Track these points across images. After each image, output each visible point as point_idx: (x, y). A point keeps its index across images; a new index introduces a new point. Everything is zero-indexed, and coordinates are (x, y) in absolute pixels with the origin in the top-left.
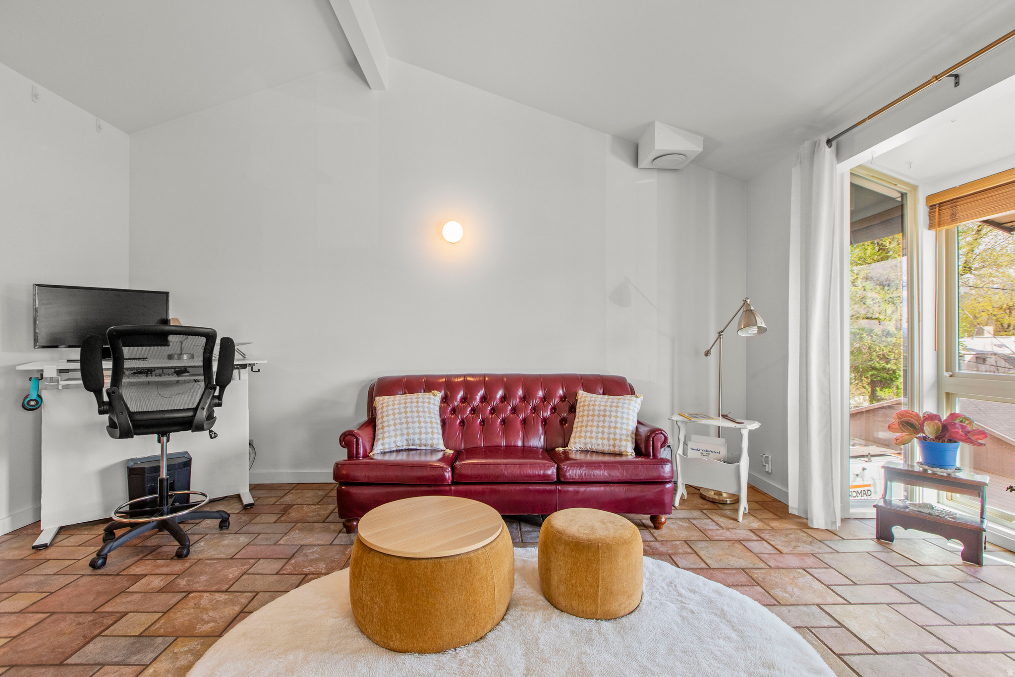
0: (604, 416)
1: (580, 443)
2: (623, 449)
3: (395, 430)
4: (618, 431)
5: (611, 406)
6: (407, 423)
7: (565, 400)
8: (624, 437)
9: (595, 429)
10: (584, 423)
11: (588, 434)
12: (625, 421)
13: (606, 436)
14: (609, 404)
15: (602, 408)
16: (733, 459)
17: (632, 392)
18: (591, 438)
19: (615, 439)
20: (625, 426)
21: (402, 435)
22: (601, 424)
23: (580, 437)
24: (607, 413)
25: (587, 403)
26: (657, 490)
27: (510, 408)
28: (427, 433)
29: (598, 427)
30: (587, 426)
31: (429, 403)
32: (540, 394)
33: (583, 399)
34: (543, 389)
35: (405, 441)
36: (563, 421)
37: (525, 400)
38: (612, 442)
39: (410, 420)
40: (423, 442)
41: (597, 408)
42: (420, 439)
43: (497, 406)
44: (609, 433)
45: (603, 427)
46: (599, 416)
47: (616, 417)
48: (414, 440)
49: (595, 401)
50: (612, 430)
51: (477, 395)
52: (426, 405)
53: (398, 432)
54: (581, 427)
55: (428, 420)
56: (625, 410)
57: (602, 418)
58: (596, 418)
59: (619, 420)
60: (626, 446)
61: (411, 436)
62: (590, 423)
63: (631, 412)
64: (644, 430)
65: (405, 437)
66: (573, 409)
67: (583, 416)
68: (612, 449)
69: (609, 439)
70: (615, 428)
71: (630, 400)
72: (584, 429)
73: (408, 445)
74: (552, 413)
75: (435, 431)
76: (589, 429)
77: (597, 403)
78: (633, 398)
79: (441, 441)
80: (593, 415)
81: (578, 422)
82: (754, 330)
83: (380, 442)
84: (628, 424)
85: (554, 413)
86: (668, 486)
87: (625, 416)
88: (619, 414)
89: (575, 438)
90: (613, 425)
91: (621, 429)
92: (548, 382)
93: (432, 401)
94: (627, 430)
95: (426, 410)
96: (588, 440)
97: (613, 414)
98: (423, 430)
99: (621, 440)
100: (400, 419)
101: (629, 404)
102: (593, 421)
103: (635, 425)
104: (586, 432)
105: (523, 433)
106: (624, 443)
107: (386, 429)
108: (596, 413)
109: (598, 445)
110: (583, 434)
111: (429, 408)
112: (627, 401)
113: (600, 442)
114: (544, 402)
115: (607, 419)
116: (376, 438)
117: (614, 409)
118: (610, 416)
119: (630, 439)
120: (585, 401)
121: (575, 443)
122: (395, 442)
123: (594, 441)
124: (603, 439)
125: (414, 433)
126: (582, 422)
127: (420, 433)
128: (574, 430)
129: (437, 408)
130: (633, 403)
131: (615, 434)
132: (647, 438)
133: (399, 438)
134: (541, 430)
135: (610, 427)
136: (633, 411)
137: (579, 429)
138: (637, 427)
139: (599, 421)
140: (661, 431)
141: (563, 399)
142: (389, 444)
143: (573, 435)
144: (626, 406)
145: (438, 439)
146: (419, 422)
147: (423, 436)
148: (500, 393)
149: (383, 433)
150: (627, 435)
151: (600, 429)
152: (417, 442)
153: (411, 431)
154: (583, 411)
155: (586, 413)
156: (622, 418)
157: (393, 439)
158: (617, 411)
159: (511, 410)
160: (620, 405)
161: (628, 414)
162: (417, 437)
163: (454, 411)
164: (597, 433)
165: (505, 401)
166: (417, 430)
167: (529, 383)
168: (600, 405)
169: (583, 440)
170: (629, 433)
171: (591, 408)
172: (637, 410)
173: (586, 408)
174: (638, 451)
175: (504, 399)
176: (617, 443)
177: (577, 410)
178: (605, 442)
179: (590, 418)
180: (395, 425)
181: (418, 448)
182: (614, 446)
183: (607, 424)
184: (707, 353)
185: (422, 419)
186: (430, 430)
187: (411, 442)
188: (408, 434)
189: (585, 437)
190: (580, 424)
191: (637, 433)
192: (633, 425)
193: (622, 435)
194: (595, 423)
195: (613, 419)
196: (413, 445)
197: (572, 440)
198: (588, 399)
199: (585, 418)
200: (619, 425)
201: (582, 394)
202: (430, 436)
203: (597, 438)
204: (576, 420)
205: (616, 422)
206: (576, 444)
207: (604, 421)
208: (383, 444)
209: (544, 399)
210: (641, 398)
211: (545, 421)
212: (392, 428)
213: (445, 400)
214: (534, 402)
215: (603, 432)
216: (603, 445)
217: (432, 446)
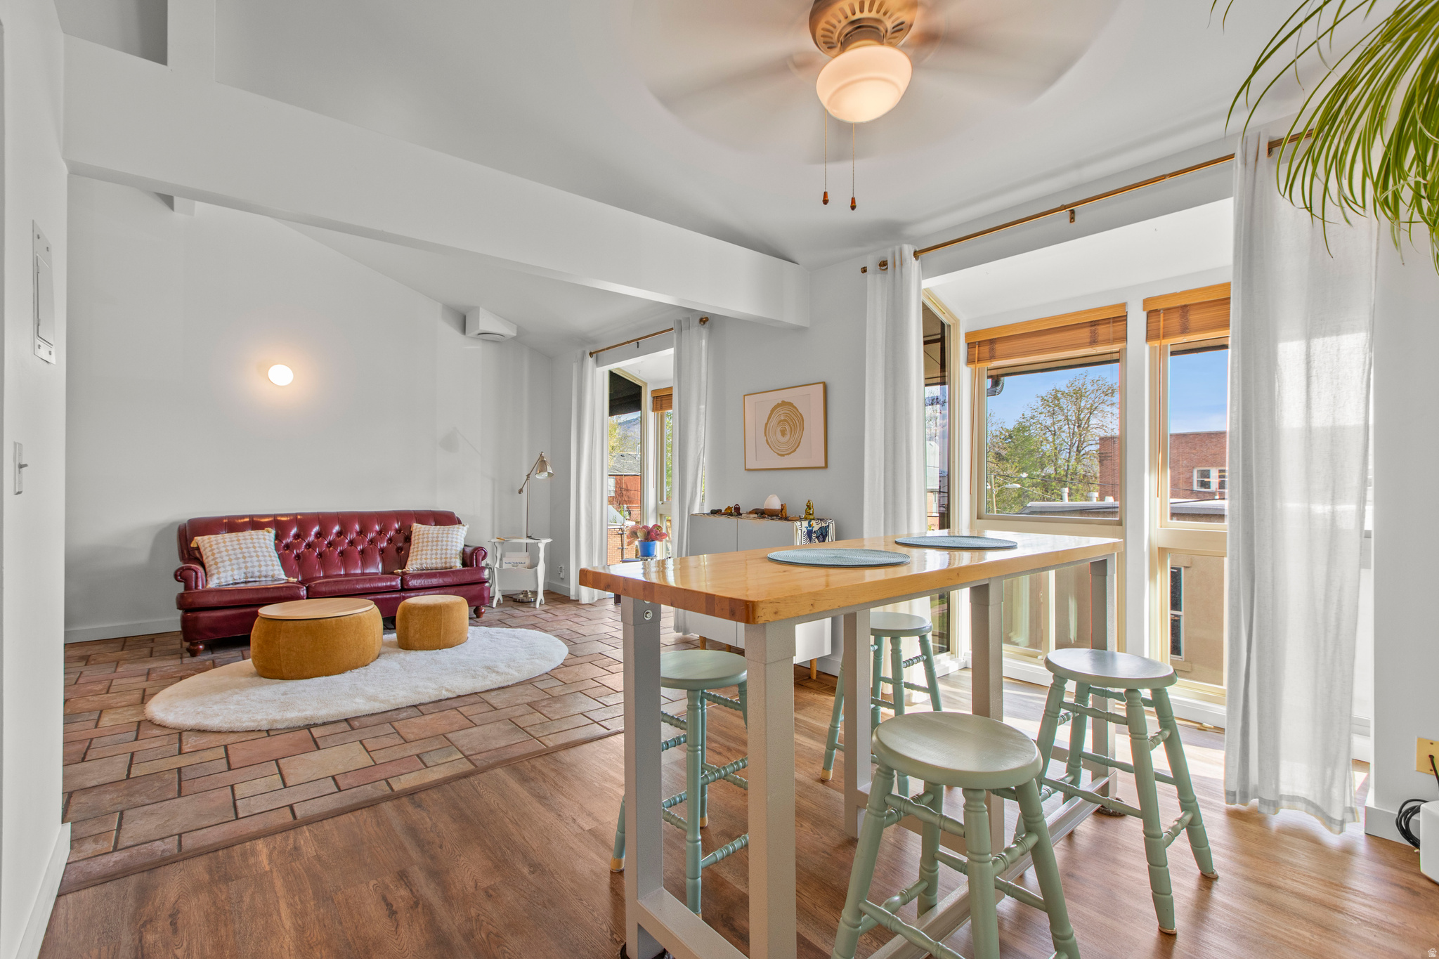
0: (437, 541)
1: (416, 564)
2: (453, 564)
3: (231, 565)
4: (449, 552)
5: (443, 534)
6: (244, 557)
7: (400, 532)
8: (453, 556)
9: (429, 552)
10: (420, 549)
11: (424, 557)
12: (454, 544)
13: (439, 556)
14: (441, 532)
15: (435, 535)
16: (533, 565)
17: (460, 522)
18: (426, 559)
19: (446, 558)
20: (454, 548)
21: (239, 568)
22: (434, 548)
23: (417, 559)
24: (440, 539)
25: (421, 533)
26: (478, 589)
27: (347, 541)
28: (267, 565)
29: (432, 550)
30: (422, 550)
31: (265, 539)
32: (377, 528)
33: (418, 530)
34: (380, 523)
35: (243, 575)
36: (399, 550)
37: (361, 534)
38: (444, 560)
39: (247, 555)
40: (264, 573)
41: (430, 536)
42: (259, 571)
43: (334, 540)
44: (442, 554)
45: (436, 550)
46: (432, 541)
47: (447, 541)
48: (253, 573)
49: (428, 531)
50: (444, 552)
51: (312, 531)
52: (262, 541)
53: (235, 567)
54: (417, 551)
55: (267, 554)
56: (455, 536)
57: (435, 543)
58: (430, 544)
59: (449, 543)
60: (455, 562)
61: (250, 570)
62: (425, 548)
63: (459, 537)
64: (468, 550)
65: (244, 570)
66: (408, 539)
67: (418, 543)
68: (444, 565)
69: (441, 558)
70: (446, 549)
71: (458, 528)
72: (419, 553)
73: (247, 577)
74: (388, 543)
75: (275, 563)
76: (424, 552)
77: (431, 532)
78: (461, 527)
79: (282, 572)
80: (428, 542)
81: (413, 549)
82: (546, 474)
83: (215, 577)
84: (456, 546)
85: (390, 543)
86: (487, 585)
87: (454, 540)
88: (450, 539)
89: (412, 561)
90: (444, 547)
91: (451, 550)
92: (384, 518)
93: (267, 537)
94: (456, 550)
95: (263, 545)
96: (424, 561)
97: (445, 539)
98: (263, 563)
99: (451, 558)
100: (235, 554)
101: (458, 531)
102: (427, 546)
103: (462, 547)
104: (422, 555)
105: (362, 563)
106: (453, 560)
107: (220, 565)
108: (430, 539)
109: (432, 564)
110: (419, 557)
111: (265, 543)
112: (456, 529)
113: (434, 561)
114: (380, 535)
115: (440, 543)
116: (209, 574)
117: (445, 535)
118: (442, 541)
119: (458, 556)
120: (419, 531)
121: (412, 564)
122: (232, 576)
123: (429, 561)
124: (436, 558)
125: (253, 567)
126: (418, 548)
127: (260, 566)
128: (411, 555)
129: (273, 544)
130: (460, 530)
131: (446, 554)
132: (472, 554)
133: (236, 572)
134: (379, 559)
135: (442, 549)
136: (461, 536)
137: (415, 554)
138: (464, 549)
139: (433, 546)
140: (482, 549)
141: (398, 531)
142: (226, 577)
143: (410, 559)
144: (455, 533)
145: (279, 570)
146: (258, 556)
147: (263, 568)
148: (336, 529)
149: (218, 568)
150: (456, 554)
151: (434, 552)
152: (257, 574)
153: (249, 565)
154: (419, 539)
155: (421, 540)
156: (452, 542)
157: (230, 573)
158: (447, 537)
159: (348, 543)
160: (450, 532)
161: (457, 538)
162: (256, 569)
163: (287, 546)
164: (432, 554)
165: (341, 535)
166: (257, 564)
167: (366, 519)
168: (433, 534)
169: (419, 561)
170: (458, 552)
171: (425, 536)
172: (463, 536)
173: (421, 536)
174: (464, 564)
175: (340, 534)
176: (448, 560)
177: (413, 539)
178: (438, 561)
179: (425, 544)
180: (230, 560)
181: (258, 579)
182: (446, 563)
183: (439, 547)
184: (521, 491)
185: (260, 554)
186: (270, 563)
187: (249, 575)
188: (246, 568)
189: (421, 559)
190: (416, 550)
191: (464, 552)
192: (460, 547)
193: (452, 554)
194: (430, 548)
195: (444, 543)
196: (252, 577)
197: (409, 563)
198: (423, 529)
199: (420, 545)
200: (449, 547)
201: (417, 527)
202: (270, 568)
203: (431, 559)
204: (412, 547)
205: (447, 545)
206: (412, 566)
207: (437, 545)
208: (218, 578)
209: (380, 533)
210: (467, 526)
211: (382, 551)
212: (228, 563)
213: (277, 537)
214: (371, 535)
215: (436, 554)
216: (436, 563)
217: (273, 576)
